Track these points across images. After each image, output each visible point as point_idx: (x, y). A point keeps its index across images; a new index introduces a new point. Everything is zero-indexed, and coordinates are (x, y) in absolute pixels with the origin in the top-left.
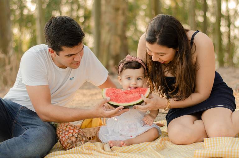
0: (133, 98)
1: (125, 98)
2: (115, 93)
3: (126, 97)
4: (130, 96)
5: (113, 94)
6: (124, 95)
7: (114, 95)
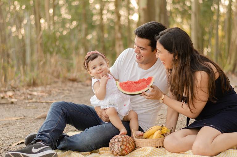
0: (142, 87)
1: (136, 88)
2: (127, 84)
3: (136, 86)
4: (139, 85)
5: (125, 85)
6: (134, 85)
7: (127, 86)
